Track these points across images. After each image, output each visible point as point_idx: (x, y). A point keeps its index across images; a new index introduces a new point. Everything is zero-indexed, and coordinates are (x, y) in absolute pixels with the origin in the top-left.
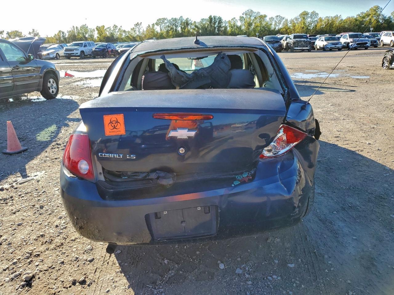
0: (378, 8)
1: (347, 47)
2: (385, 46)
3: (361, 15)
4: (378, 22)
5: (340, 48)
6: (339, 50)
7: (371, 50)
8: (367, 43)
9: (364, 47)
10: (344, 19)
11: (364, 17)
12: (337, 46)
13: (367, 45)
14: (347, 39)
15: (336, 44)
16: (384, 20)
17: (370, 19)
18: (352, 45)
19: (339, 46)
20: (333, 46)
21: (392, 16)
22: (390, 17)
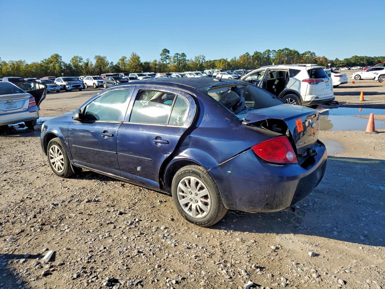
0: (57, 56)
1: (64, 89)
2: (89, 88)
3: (44, 62)
4: (61, 68)
5: (59, 90)
6: (58, 92)
7: (86, 91)
8: (80, 86)
9: (78, 88)
10: (29, 64)
11: (47, 64)
12: (56, 88)
13: (81, 87)
14: (62, 82)
15: (55, 87)
16: (66, 66)
17: (54, 65)
18: (68, 87)
19: (58, 88)
20: (53, 88)
21: (71, 64)
22: (69, 64)
